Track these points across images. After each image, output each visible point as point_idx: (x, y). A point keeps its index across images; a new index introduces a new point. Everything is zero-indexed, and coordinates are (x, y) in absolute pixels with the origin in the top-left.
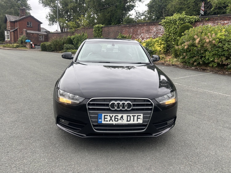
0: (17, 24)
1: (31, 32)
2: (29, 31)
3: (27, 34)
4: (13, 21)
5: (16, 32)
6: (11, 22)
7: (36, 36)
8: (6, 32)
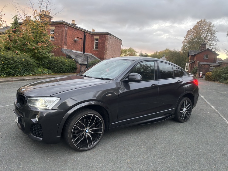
0: (196, 57)
1: (203, 64)
2: (201, 63)
3: (199, 65)
4: (193, 55)
5: (193, 64)
6: (191, 56)
7: (207, 66)
8: (186, 64)
